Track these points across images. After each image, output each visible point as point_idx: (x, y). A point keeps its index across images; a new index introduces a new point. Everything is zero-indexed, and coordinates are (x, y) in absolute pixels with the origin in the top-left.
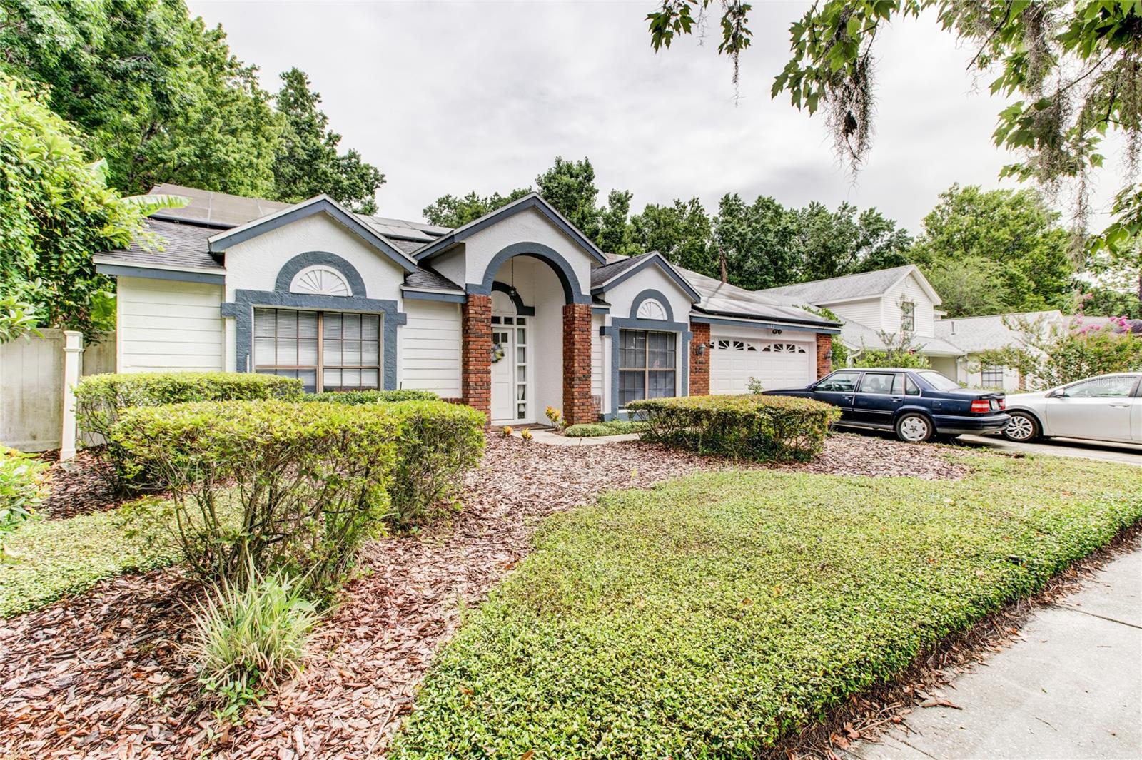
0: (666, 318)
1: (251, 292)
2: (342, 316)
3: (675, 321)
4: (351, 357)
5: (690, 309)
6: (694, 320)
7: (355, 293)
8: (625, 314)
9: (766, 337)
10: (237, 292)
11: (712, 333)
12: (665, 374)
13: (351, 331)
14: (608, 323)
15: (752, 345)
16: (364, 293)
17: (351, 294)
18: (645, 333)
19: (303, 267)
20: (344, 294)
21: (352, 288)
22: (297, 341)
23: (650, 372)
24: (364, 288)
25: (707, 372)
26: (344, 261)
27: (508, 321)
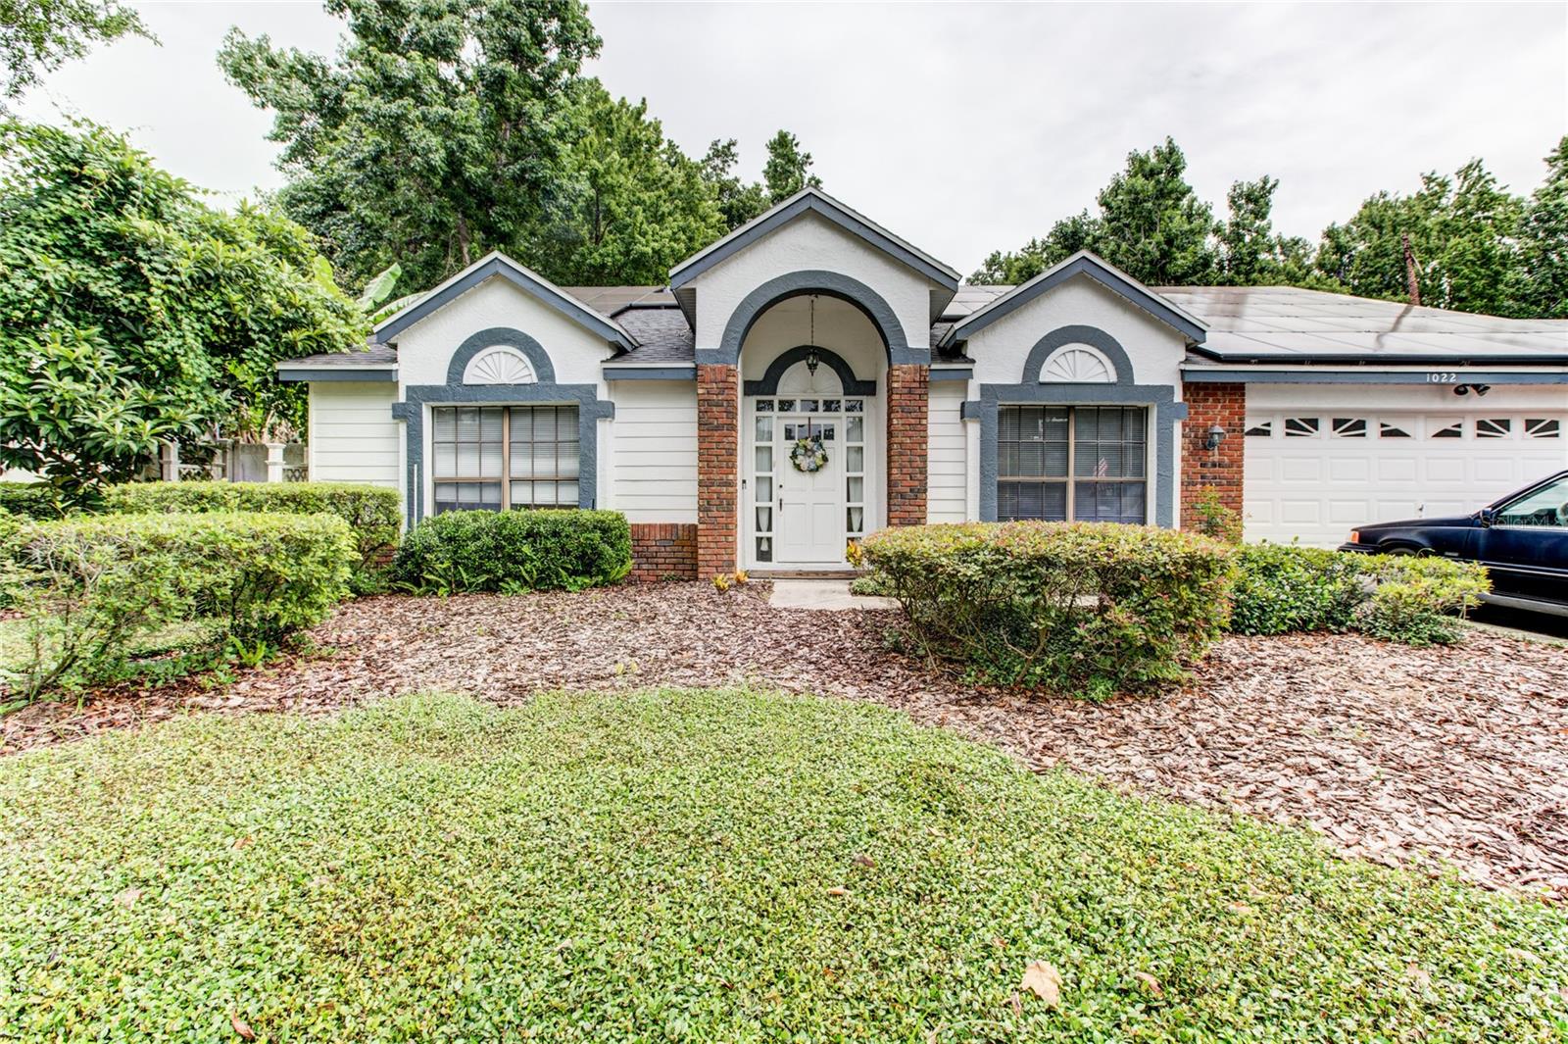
0: (1112, 377)
1: (422, 388)
2: (533, 411)
3: (1138, 382)
4: (544, 466)
5: (1182, 354)
6: (1189, 379)
7: (541, 378)
8: (1012, 376)
9: (1437, 404)
10: (408, 388)
11: (1251, 403)
12: (1120, 489)
13: (544, 430)
14: (974, 395)
15: (1394, 425)
16: (552, 377)
17: (535, 380)
18: (1069, 410)
19: (478, 351)
20: (527, 381)
21: (537, 371)
22: (480, 447)
23: (1078, 485)
24: (552, 371)
25: (1239, 484)
26: (526, 336)
27: (830, 406)
